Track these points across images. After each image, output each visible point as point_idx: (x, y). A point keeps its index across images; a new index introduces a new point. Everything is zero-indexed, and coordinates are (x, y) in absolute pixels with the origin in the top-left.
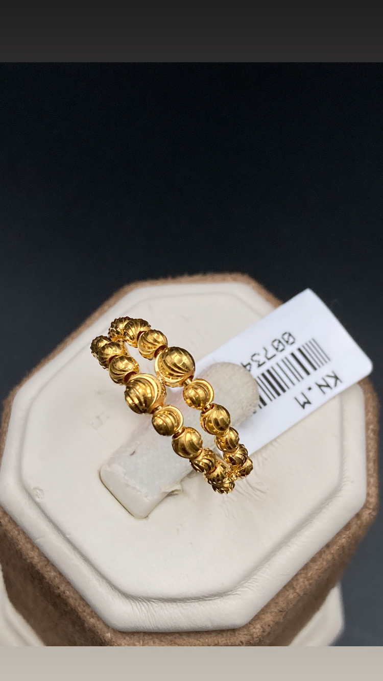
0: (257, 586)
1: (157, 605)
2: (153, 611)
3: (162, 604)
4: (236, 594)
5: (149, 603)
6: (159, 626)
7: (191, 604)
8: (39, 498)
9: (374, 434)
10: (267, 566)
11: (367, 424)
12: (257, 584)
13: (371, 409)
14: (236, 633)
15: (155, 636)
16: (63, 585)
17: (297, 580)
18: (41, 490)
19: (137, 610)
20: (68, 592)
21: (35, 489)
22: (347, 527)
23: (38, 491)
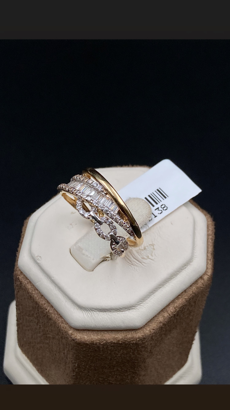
0: (148, 306)
1: (96, 313)
2: (94, 316)
3: (99, 313)
4: (137, 309)
5: (92, 312)
6: (97, 325)
7: (113, 313)
8: (39, 261)
9: (212, 240)
10: (153, 296)
11: (208, 235)
12: (148, 305)
13: (211, 229)
14: (137, 332)
15: (94, 332)
16: (49, 308)
17: (169, 308)
18: (40, 257)
19: (85, 316)
20: (51, 311)
21: (37, 256)
22: (196, 282)
23: (38, 257)
